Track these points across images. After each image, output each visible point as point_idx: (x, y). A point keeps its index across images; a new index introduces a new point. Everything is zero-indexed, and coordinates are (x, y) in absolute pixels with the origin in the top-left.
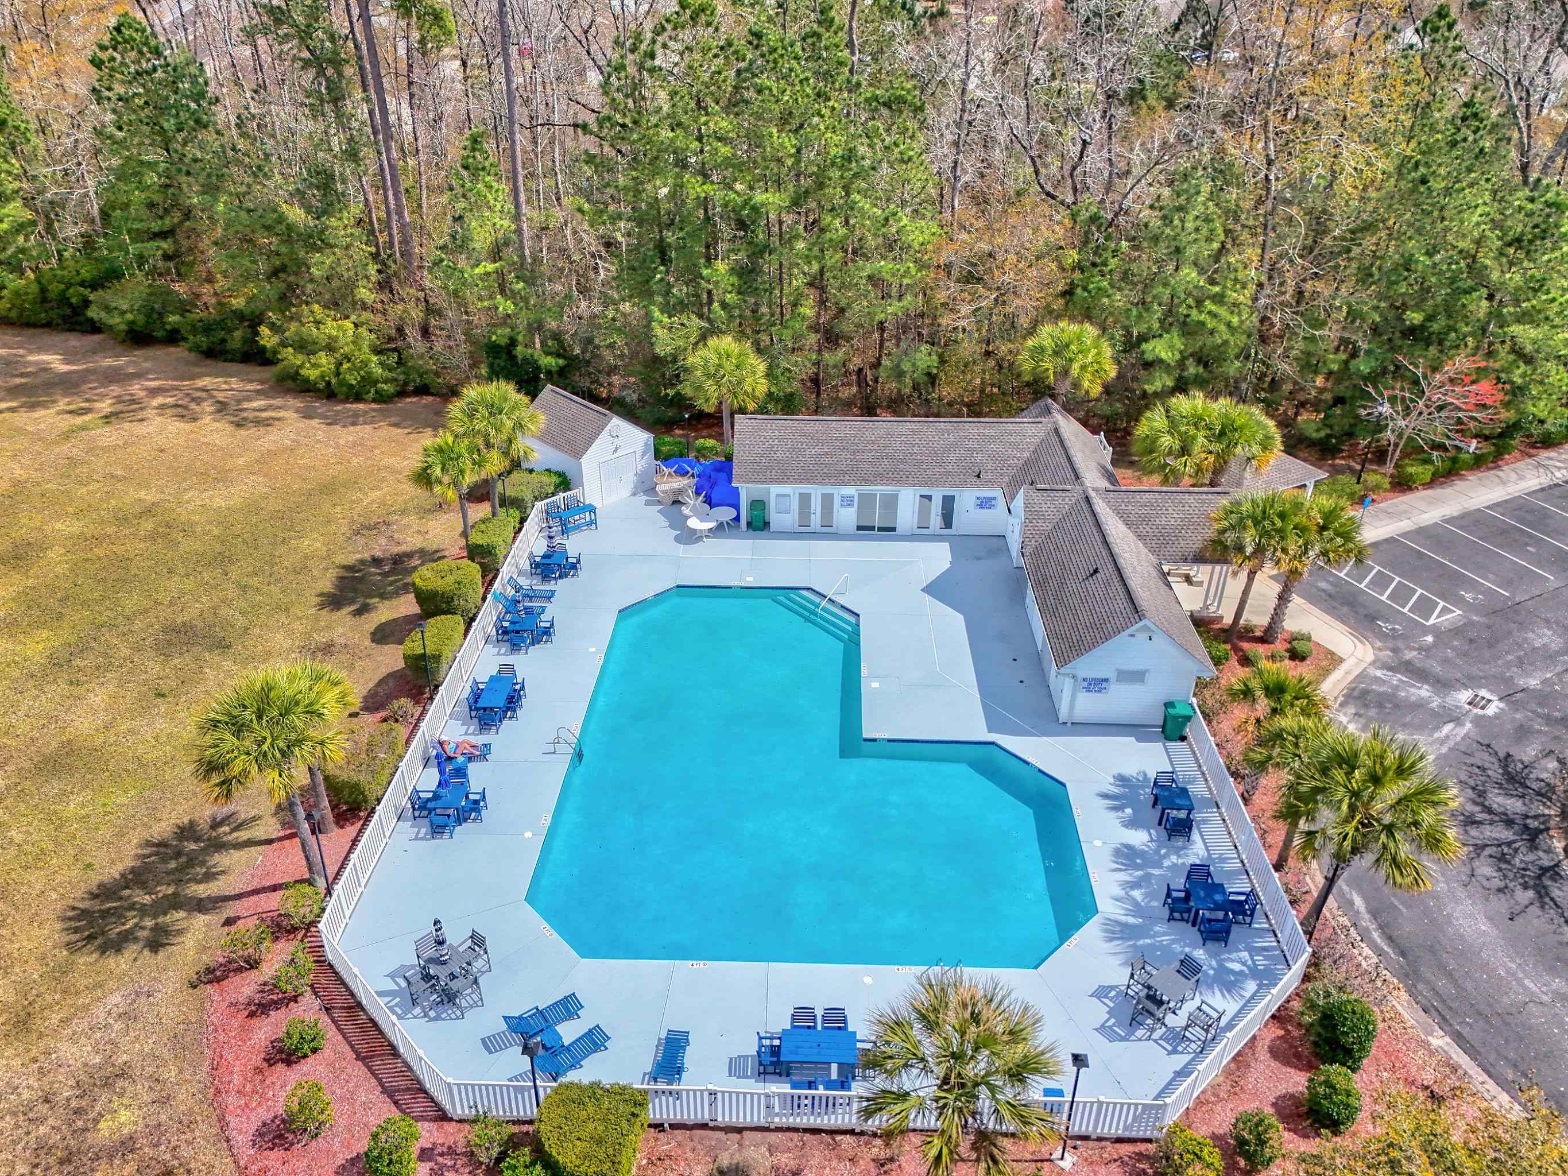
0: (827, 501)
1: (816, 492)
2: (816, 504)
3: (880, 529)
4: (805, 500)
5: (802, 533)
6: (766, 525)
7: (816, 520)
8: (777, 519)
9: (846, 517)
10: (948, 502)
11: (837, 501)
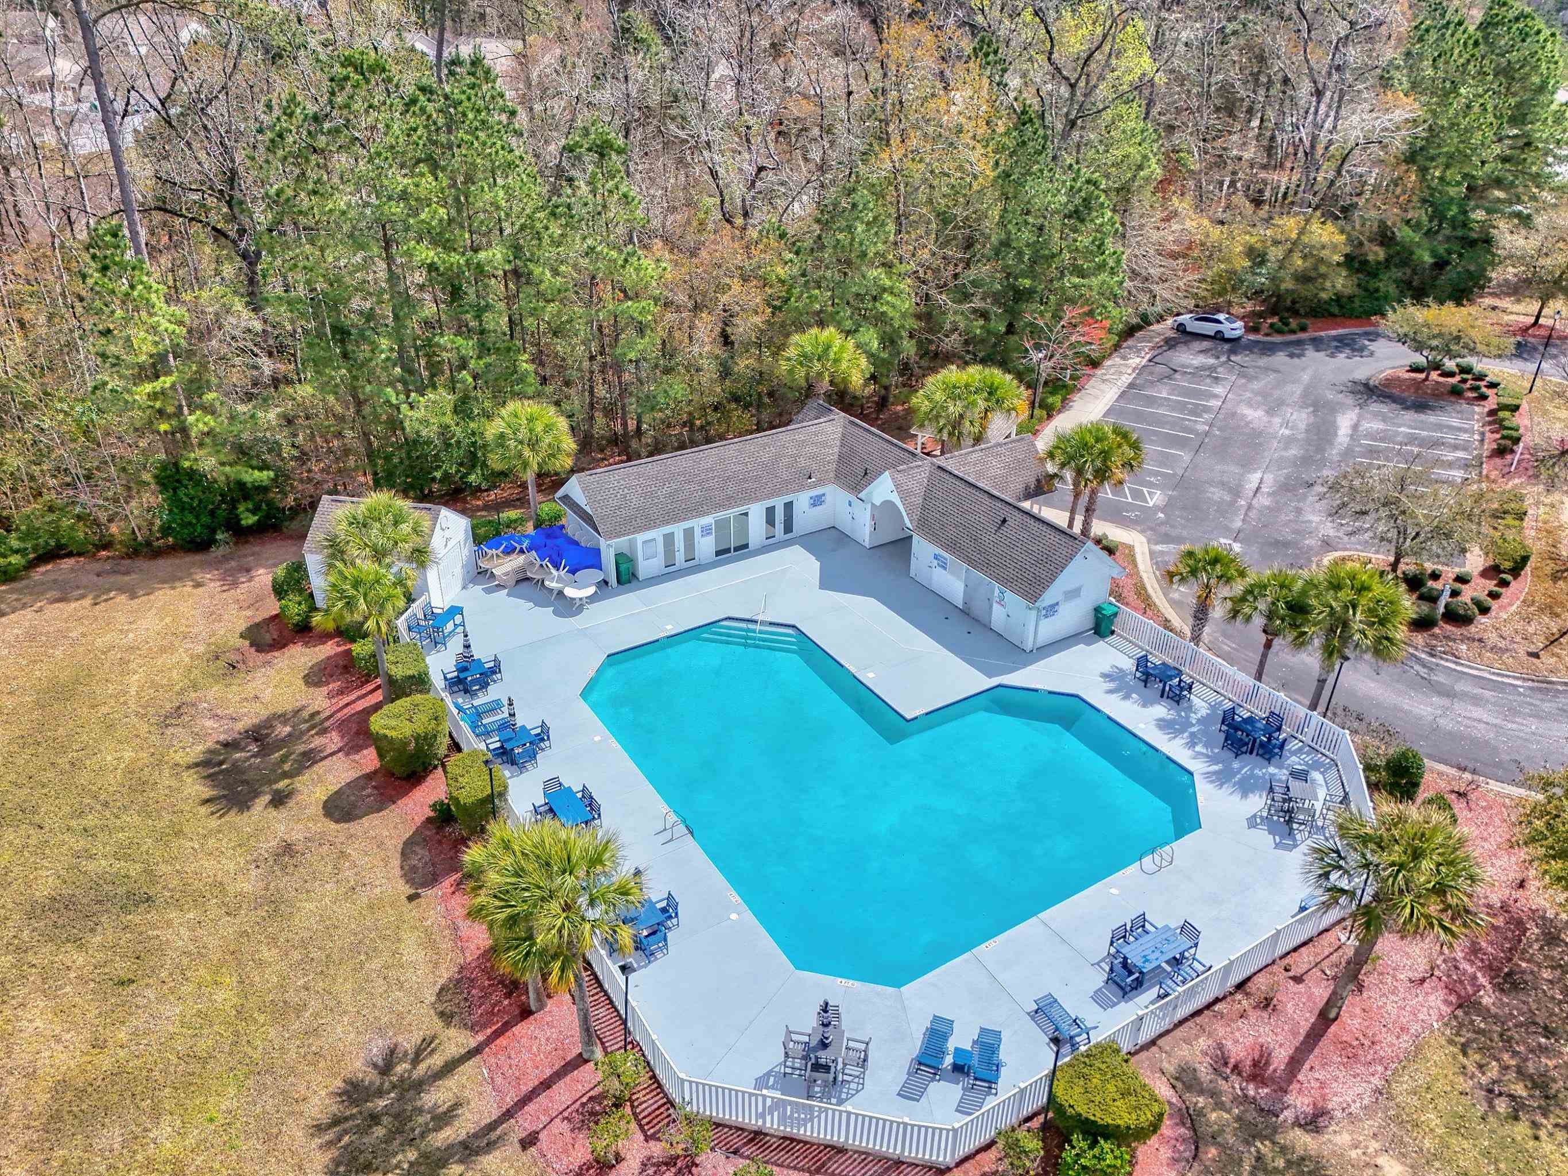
0: (689, 534)
1: (677, 529)
2: (679, 543)
3: (736, 549)
4: (669, 539)
5: (671, 573)
6: (634, 576)
7: (680, 556)
8: (646, 567)
9: (706, 546)
10: (789, 506)
11: (697, 532)
